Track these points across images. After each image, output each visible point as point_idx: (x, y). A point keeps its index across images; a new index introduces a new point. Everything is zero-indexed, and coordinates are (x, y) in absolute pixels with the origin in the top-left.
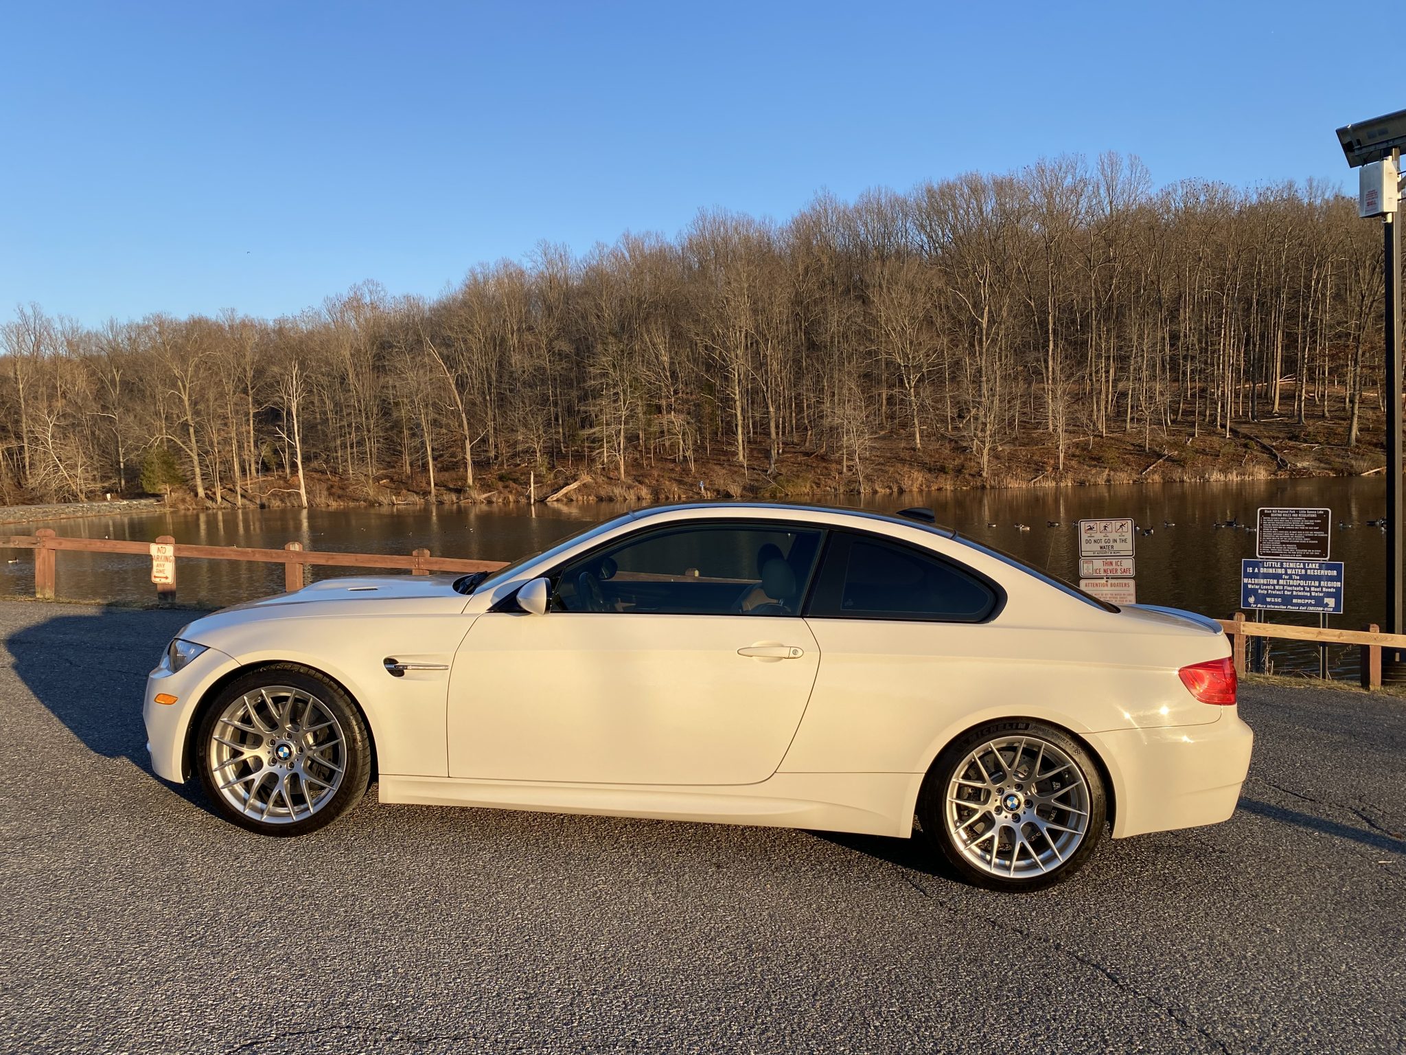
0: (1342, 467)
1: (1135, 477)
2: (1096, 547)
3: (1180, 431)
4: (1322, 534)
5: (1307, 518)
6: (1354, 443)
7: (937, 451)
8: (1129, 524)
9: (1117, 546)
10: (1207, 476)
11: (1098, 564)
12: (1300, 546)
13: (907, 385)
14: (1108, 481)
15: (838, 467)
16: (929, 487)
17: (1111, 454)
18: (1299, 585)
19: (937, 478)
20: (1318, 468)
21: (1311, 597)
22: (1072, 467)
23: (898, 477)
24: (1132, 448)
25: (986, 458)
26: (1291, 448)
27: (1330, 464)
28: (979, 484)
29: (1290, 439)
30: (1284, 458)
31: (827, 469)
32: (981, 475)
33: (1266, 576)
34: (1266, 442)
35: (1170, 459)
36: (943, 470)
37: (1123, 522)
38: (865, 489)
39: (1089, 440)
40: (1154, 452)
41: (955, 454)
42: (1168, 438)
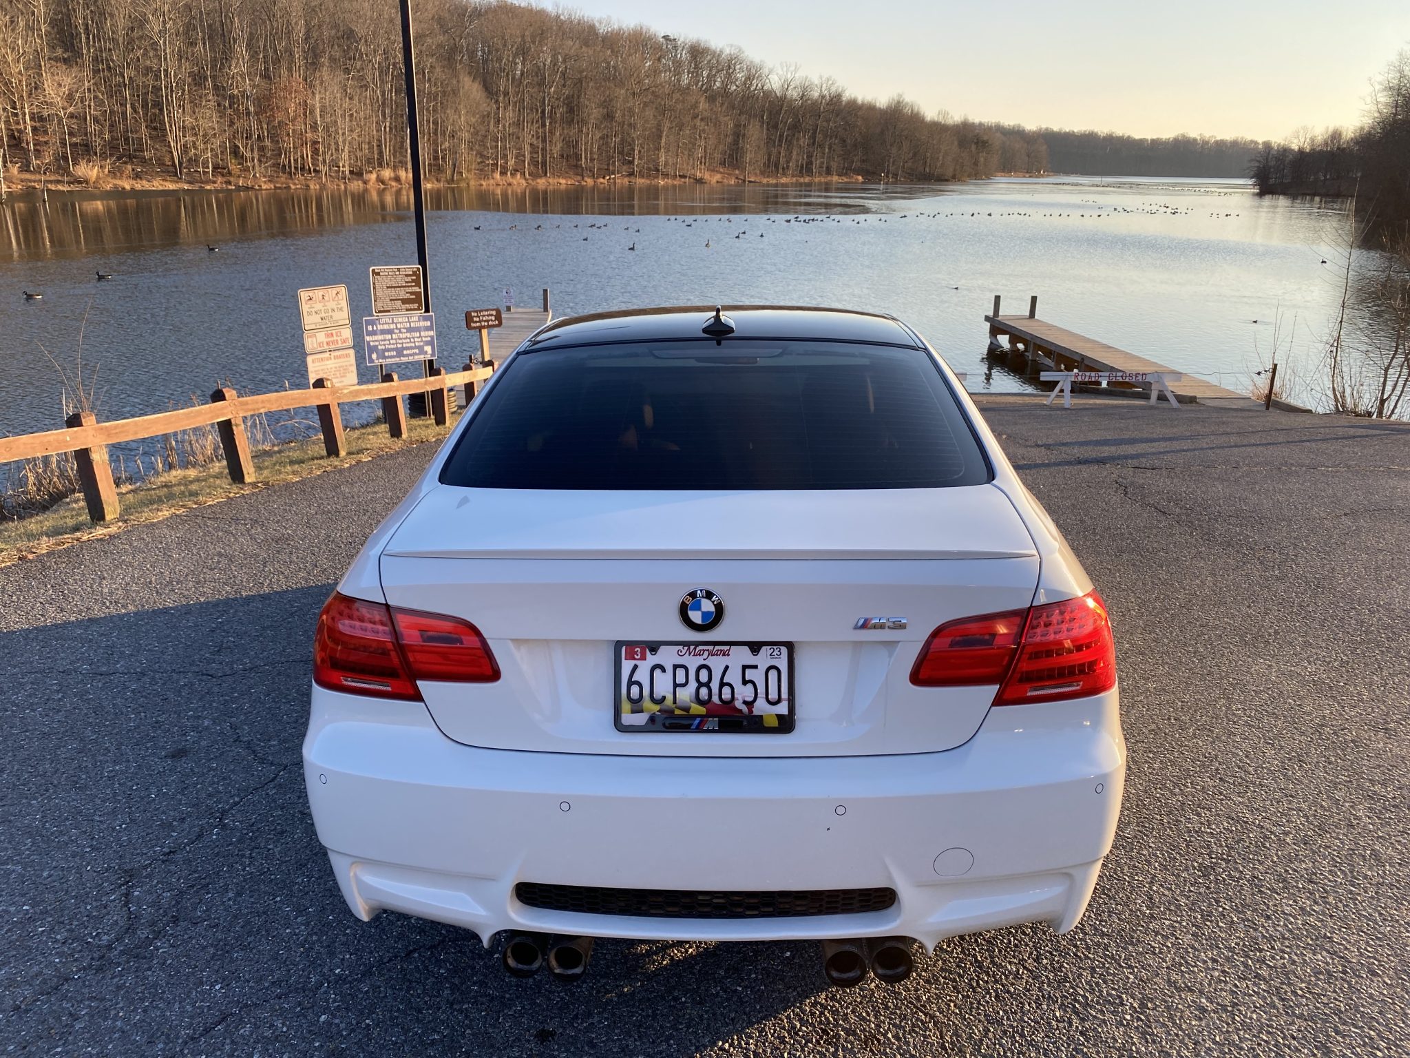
2: (316, 318)
4: (417, 289)
5: (407, 275)
8: (343, 290)
9: (336, 316)
11: (321, 336)
12: (404, 301)
18: (407, 338)
21: (416, 347)
33: (383, 332)
37: (338, 289)
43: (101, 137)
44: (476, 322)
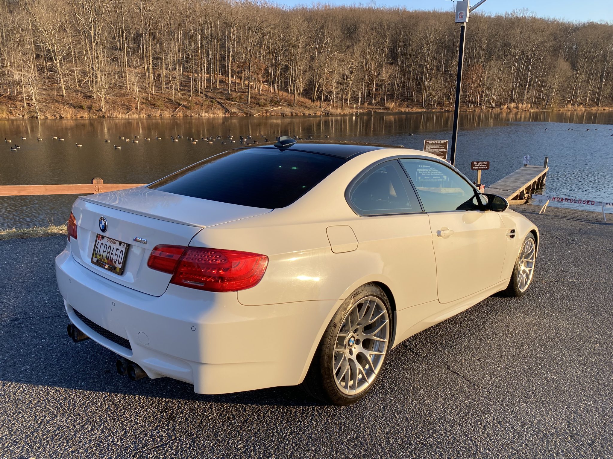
0: (248, 113)
1: (172, 113)
3: (184, 94)
4: (445, 150)
6: (249, 103)
7: (75, 97)
10: (201, 114)
13: (55, 61)
14: (161, 115)
15: (22, 104)
16: (76, 116)
17: (159, 103)
19: (79, 111)
20: (239, 112)
21: (439, 176)
22: (143, 108)
23: (58, 110)
24: (167, 100)
25: (103, 102)
26: (228, 103)
27: (243, 111)
28: (101, 115)
29: (227, 99)
30: (227, 107)
31: (14, 104)
32: (101, 111)
34: (219, 100)
35: (184, 106)
36: (81, 107)
38: (40, 116)
39: (148, 96)
40: (177, 102)
41: (86, 99)
42: (182, 97)
43: (398, 91)
44: (476, 167)
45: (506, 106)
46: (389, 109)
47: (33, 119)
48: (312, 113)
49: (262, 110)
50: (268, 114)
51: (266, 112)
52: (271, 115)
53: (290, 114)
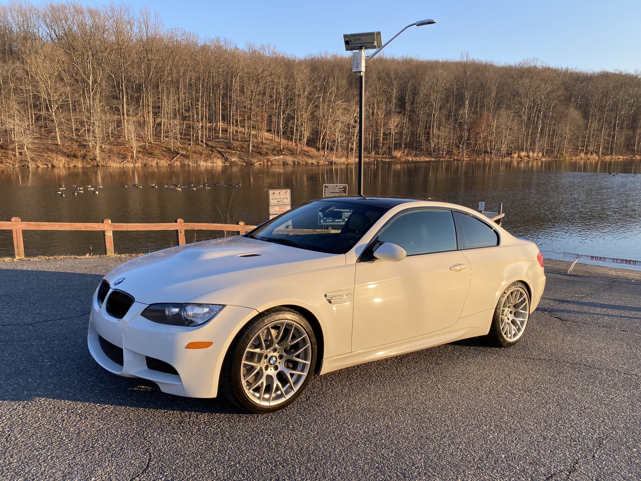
0: (248, 161)
1: (169, 162)
2: (276, 201)
3: (184, 143)
4: (344, 194)
6: (251, 152)
7: (70, 146)
8: (289, 191)
9: (284, 201)
10: (199, 163)
11: (277, 208)
13: (50, 110)
14: (157, 164)
15: (14, 153)
16: (68, 165)
17: (156, 152)
19: (72, 160)
20: (240, 161)
22: (140, 157)
23: (51, 159)
24: (165, 149)
25: (98, 151)
27: (243, 160)
28: (95, 164)
29: (228, 149)
30: (227, 156)
31: (5, 153)
32: (96, 160)
34: (219, 149)
35: (182, 155)
36: (75, 156)
37: (287, 191)
38: (32, 166)
39: (146, 145)
40: (175, 151)
41: (80, 148)
42: (181, 146)
43: (406, 140)
45: (516, 155)
46: (396, 158)
47: (24, 168)
48: (314, 161)
49: (263, 158)
50: (269, 163)
51: (267, 161)
52: (272, 164)
53: (292, 163)
